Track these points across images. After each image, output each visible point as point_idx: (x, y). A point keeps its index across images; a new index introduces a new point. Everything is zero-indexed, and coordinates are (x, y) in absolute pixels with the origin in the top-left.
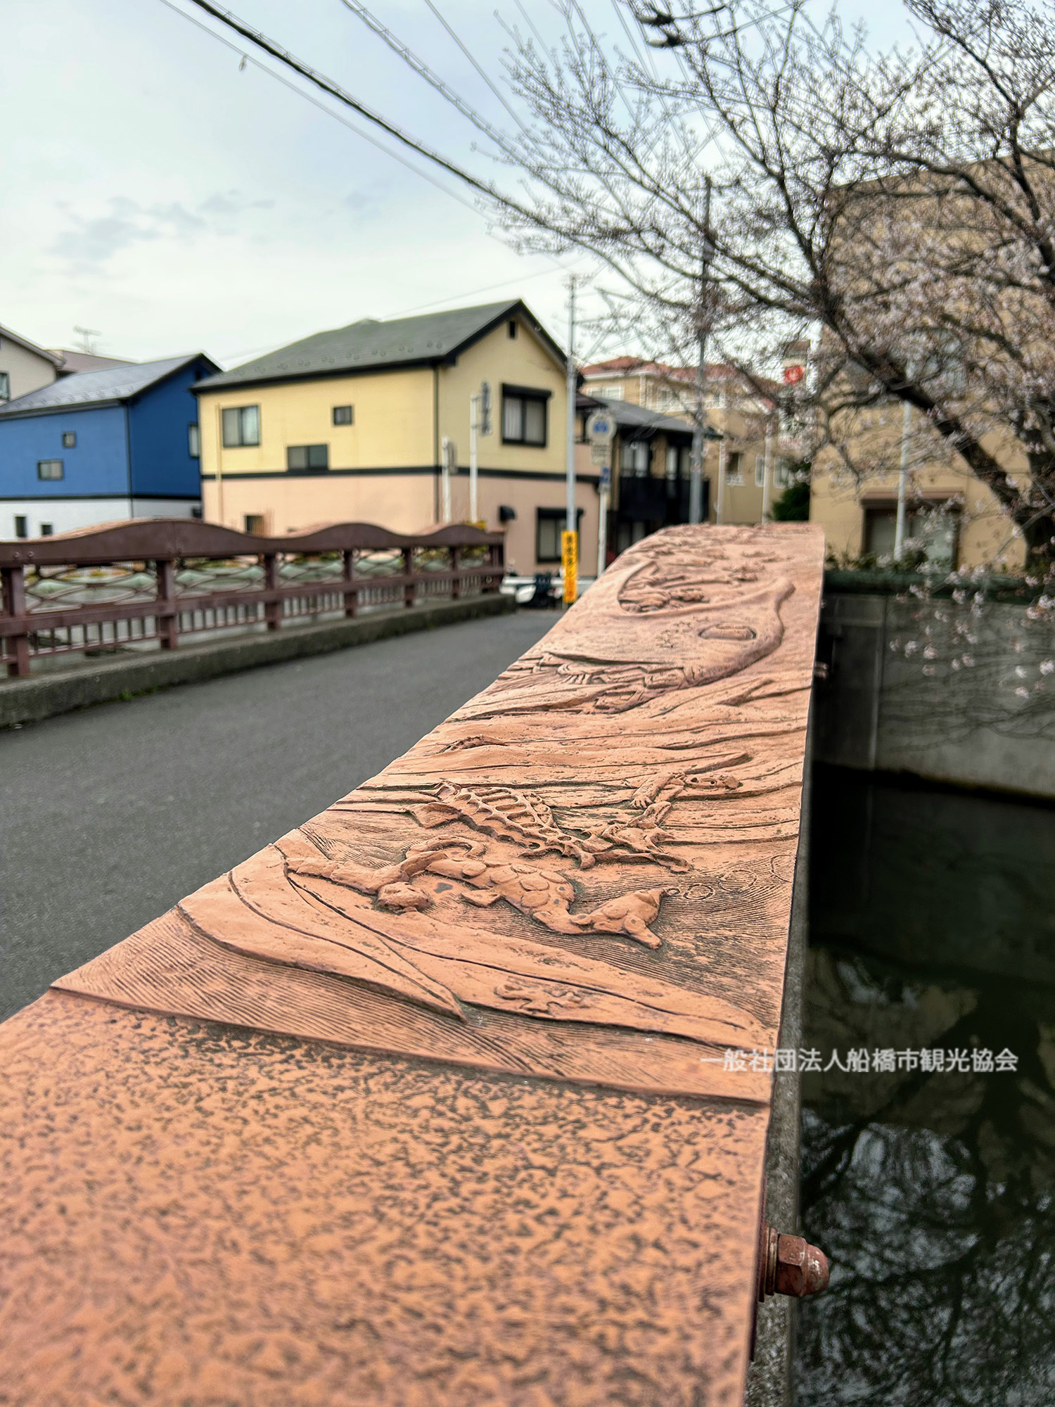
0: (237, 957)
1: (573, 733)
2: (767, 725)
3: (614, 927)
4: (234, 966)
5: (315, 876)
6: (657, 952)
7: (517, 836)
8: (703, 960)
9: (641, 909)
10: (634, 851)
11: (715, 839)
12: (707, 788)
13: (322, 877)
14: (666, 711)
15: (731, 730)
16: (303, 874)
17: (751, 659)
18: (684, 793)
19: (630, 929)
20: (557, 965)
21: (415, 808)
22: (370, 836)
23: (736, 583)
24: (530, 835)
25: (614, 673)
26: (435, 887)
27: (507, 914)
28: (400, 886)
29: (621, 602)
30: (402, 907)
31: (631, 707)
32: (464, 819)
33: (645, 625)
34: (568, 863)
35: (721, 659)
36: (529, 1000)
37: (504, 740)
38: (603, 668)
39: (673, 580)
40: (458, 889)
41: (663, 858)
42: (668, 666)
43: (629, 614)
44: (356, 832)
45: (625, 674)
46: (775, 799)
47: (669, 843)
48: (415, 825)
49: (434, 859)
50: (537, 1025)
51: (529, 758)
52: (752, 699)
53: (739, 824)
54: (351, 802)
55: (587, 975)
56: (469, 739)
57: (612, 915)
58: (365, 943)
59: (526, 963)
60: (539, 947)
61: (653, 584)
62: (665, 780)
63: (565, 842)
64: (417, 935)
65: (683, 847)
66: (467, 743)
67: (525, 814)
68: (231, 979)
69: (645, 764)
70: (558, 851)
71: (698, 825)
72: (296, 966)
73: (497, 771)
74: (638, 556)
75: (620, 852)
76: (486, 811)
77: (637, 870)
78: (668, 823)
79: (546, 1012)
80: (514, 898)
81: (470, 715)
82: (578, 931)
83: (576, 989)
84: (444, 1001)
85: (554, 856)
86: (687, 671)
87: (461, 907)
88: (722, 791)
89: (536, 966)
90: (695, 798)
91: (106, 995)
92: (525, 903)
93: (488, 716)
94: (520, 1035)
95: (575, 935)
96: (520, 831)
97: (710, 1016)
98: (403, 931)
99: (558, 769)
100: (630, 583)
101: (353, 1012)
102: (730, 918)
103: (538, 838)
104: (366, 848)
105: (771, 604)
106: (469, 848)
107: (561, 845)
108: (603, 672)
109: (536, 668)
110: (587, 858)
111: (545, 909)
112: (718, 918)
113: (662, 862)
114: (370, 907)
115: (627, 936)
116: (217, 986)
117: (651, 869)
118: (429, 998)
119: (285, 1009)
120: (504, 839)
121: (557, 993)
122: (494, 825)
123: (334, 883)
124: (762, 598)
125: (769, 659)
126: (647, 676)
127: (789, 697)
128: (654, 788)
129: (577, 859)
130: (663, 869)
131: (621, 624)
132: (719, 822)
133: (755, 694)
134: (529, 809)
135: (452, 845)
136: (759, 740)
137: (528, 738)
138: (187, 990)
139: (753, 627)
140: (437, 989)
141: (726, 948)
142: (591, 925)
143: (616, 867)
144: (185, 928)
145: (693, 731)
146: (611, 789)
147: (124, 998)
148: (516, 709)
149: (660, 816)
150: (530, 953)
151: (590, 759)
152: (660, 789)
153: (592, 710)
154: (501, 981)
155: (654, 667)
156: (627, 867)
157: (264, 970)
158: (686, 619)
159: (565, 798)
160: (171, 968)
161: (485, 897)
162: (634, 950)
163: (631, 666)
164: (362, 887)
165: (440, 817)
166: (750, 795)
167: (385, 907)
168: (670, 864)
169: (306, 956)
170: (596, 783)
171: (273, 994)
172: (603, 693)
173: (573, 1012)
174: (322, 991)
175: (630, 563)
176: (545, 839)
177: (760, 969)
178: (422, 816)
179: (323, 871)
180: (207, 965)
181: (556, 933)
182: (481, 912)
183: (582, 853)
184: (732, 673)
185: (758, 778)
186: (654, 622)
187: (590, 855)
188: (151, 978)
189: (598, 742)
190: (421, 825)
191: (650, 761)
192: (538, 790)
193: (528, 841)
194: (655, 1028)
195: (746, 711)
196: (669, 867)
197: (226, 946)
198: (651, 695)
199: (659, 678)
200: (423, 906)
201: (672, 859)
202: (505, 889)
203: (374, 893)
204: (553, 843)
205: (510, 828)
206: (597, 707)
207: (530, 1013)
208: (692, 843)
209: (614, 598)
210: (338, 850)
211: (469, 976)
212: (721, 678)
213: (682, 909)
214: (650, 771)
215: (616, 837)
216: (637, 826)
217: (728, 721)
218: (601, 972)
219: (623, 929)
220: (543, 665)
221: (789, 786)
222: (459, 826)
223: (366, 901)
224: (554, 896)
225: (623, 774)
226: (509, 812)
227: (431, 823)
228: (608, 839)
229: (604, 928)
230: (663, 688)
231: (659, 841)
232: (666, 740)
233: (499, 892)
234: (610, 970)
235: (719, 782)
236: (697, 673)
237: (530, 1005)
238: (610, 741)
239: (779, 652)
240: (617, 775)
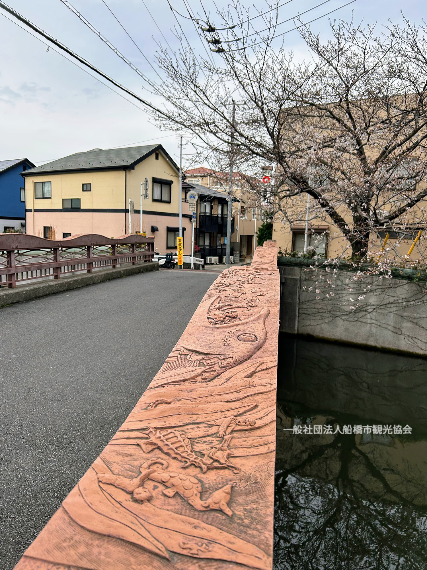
0: (87, 533)
1: (195, 395)
2: (263, 387)
3: (216, 507)
4: (87, 537)
5: (108, 484)
6: (231, 518)
7: (179, 457)
8: (246, 521)
9: (225, 497)
10: (221, 464)
11: (248, 454)
12: (244, 426)
13: (111, 484)
14: (228, 380)
15: (251, 391)
16: (104, 483)
17: (256, 350)
18: (236, 429)
19: (223, 508)
20: (199, 529)
21: (141, 442)
22: (126, 458)
23: (249, 308)
24: (183, 457)
25: (208, 360)
26: (152, 487)
27: (179, 500)
28: (141, 489)
29: (208, 318)
30: (142, 501)
31: (214, 378)
32: (159, 448)
33: (217, 333)
34: (198, 470)
35: (246, 352)
36: (191, 549)
37: (169, 401)
38: (204, 356)
39: (227, 306)
40: (161, 487)
41: (231, 467)
42: (227, 357)
43: (211, 326)
44: (121, 457)
45: (212, 361)
46: (267, 429)
47: (232, 457)
48: (142, 452)
49: (151, 473)
50: (194, 561)
51: (180, 411)
52: (257, 372)
53: (255, 444)
54: (117, 439)
55: (210, 534)
56: (157, 401)
57: (216, 502)
58: (132, 522)
59: (188, 529)
60: (192, 520)
61: (219, 309)
62: (229, 423)
63: (196, 460)
64: (149, 515)
65: (237, 458)
66: (156, 403)
67: (181, 446)
68: (87, 545)
69: (221, 412)
70: (194, 465)
71: (242, 447)
72: (109, 536)
73: (169, 418)
74: (213, 291)
75: (216, 464)
76: (167, 445)
77: (222, 472)
78: (231, 445)
79: (197, 554)
80: (181, 492)
81: (156, 385)
82: (204, 509)
83: (206, 541)
84: (162, 552)
85: (193, 466)
86: (234, 359)
87: (163, 498)
88: (249, 427)
89: (191, 530)
90: (240, 430)
91: (44, 558)
92: (185, 496)
93: (162, 386)
94: (189, 567)
95: (204, 511)
96: (180, 455)
97: (250, 553)
98: (144, 513)
99: (191, 416)
100: (211, 308)
101: (132, 559)
102: (254, 498)
103: (187, 458)
104: (125, 466)
105: (262, 320)
106: (163, 464)
107: (195, 462)
108: (204, 359)
109: (179, 356)
110: (204, 467)
111: (192, 498)
112: (251, 497)
113: (230, 468)
114: (131, 500)
115: (221, 511)
116: (82, 549)
117: (227, 472)
118: (157, 551)
119: (108, 560)
120: (175, 458)
121: (200, 544)
122: (171, 452)
123: (116, 487)
124: (259, 318)
125: (262, 350)
126: (220, 361)
127: (270, 371)
128: (225, 427)
129: (201, 468)
130: (231, 471)
131: (209, 331)
132: (248, 444)
133: (258, 369)
134: (183, 443)
135: (156, 463)
136: (260, 396)
137: (179, 398)
138: (72, 552)
139: (256, 334)
140: (160, 546)
141: (253, 515)
142: (208, 507)
143: (215, 472)
144: (66, 517)
145: (238, 392)
146: (211, 426)
147: (51, 559)
148: (173, 382)
149: (228, 442)
150: (189, 523)
151: (202, 409)
152: (228, 426)
153: (201, 380)
154: (180, 539)
155: (223, 357)
156: (218, 471)
157: (98, 539)
158: (232, 329)
159: (194, 432)
160: (65, 541)
161: (170, 492)
162: (224, 517)
163: (214, 356)
164: (127, 490)
165: (151, 447)
166: (259, 428)
167: (136, 501)
168: (233, 469)
169: (112, 531)
170: (204, 423)
171: (103, 552)
172: (204, 371)
173: (206, 554)
174: (120, 549)
175: (211, 296)
176: (189, 459)
177: (265, 525)
178: (144, 447)
179: (112, 482)
180: (77, 538)
181: (197, 510)
182: (170, 500)
183: (203, 466)
184: (249, 357)
185: (261, 419)
186: (221, 330)
187: (205, 467)
188: (59, 548)
189: (204, 399)
190: (144, 452)
191: (223, 410)
192: (184, 427)
193: (183, 460)
194: (233, 560)
195: (255, 379)
196: (233, 471)
197: (83, 527)
198: (221, 371)
199: (224, 363)
200: (149, 499)
201: (234, 467)
202: (177, 488)
203: (131, 493)
204: (193, 461)
205: (177, 454)
206: (203, 379)
207: (191, 555)
208: (240, 456)
209: (206, 317)
210: (116, 468)
211: (170, 537)
212: (246, 360)
213: (239, 494)
214: (224, 416)
215: (214, 457)
216: (221, 450)
217: (250, 386)
218: (214, 532)
219: (220, 508)
220: (181, 355)
221: (271, 422)
222: (157, 451)
223: (129, 497)
224: (196, 492)
225: (214, 418)
226: (176, 445)
227: (148, 451)
228: (211, 458)
229: (213, 508)
230: (226, 368)
231: (229, 456)
232: (228, 397)
233: (175, 490)
234: (217, 531)
235: (248, 423)
236: (237, 359)
237: (192, 552)
238: (209, 399)
239: (266, 346)
240: (212, 419)
